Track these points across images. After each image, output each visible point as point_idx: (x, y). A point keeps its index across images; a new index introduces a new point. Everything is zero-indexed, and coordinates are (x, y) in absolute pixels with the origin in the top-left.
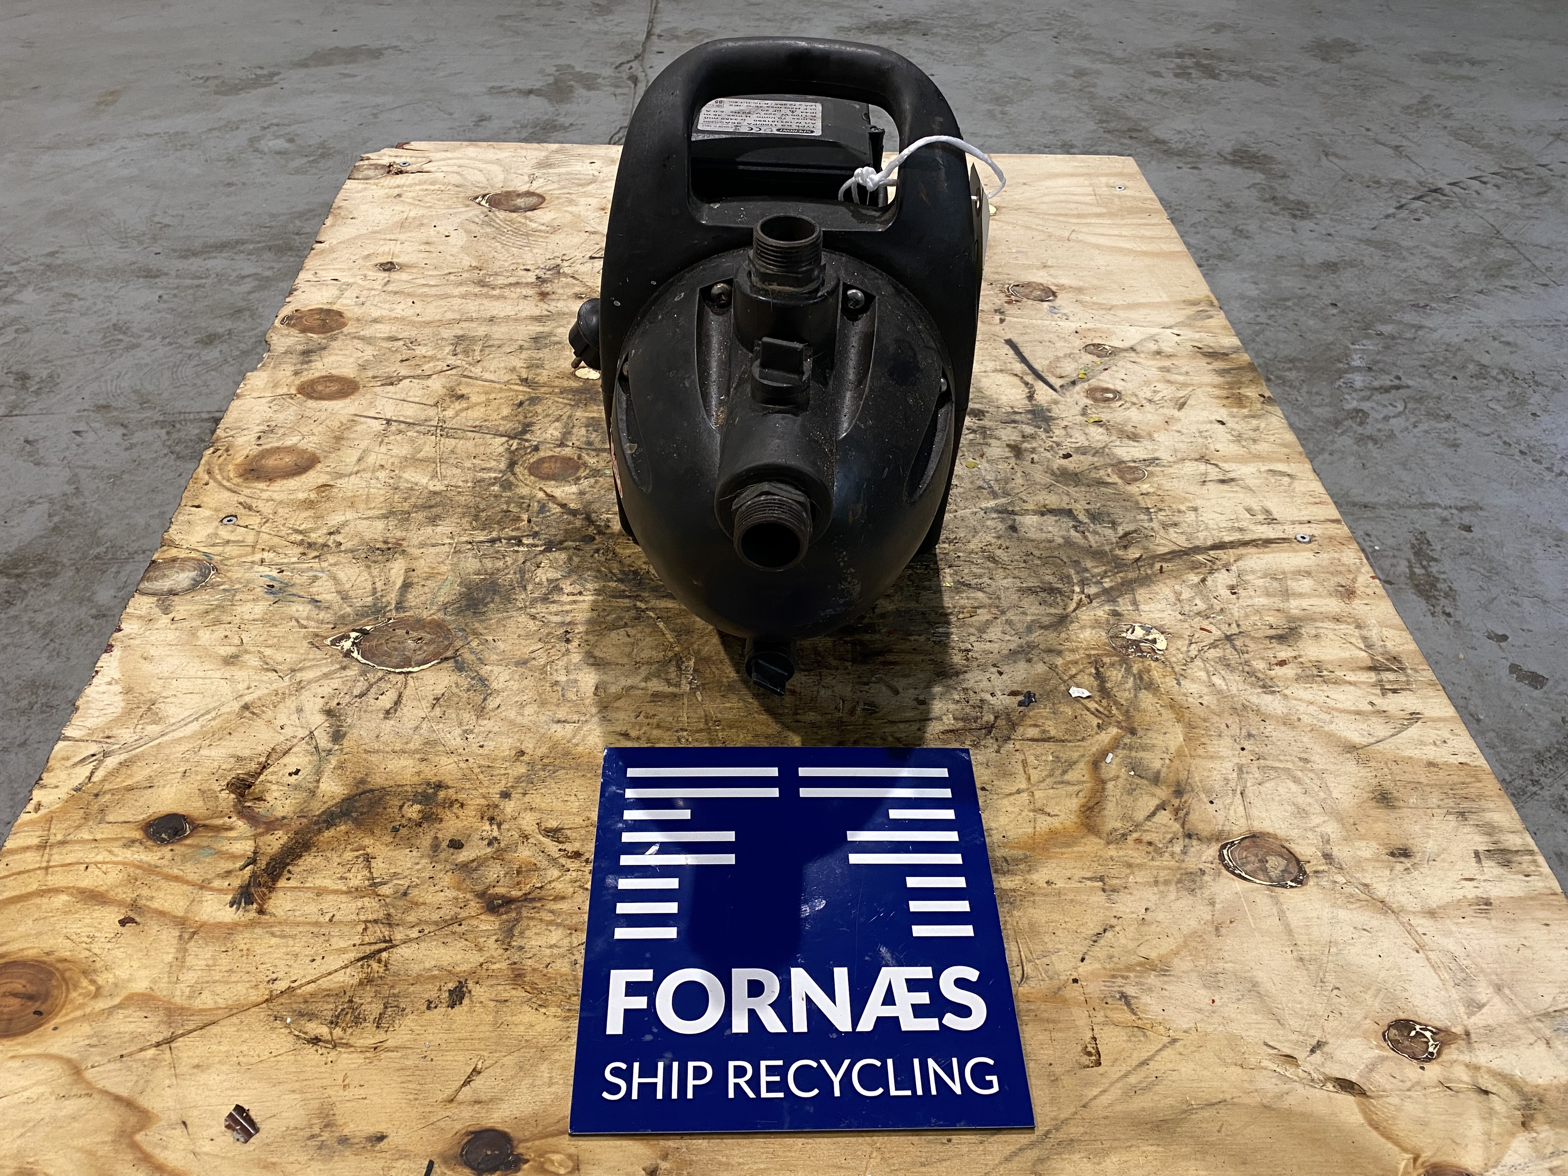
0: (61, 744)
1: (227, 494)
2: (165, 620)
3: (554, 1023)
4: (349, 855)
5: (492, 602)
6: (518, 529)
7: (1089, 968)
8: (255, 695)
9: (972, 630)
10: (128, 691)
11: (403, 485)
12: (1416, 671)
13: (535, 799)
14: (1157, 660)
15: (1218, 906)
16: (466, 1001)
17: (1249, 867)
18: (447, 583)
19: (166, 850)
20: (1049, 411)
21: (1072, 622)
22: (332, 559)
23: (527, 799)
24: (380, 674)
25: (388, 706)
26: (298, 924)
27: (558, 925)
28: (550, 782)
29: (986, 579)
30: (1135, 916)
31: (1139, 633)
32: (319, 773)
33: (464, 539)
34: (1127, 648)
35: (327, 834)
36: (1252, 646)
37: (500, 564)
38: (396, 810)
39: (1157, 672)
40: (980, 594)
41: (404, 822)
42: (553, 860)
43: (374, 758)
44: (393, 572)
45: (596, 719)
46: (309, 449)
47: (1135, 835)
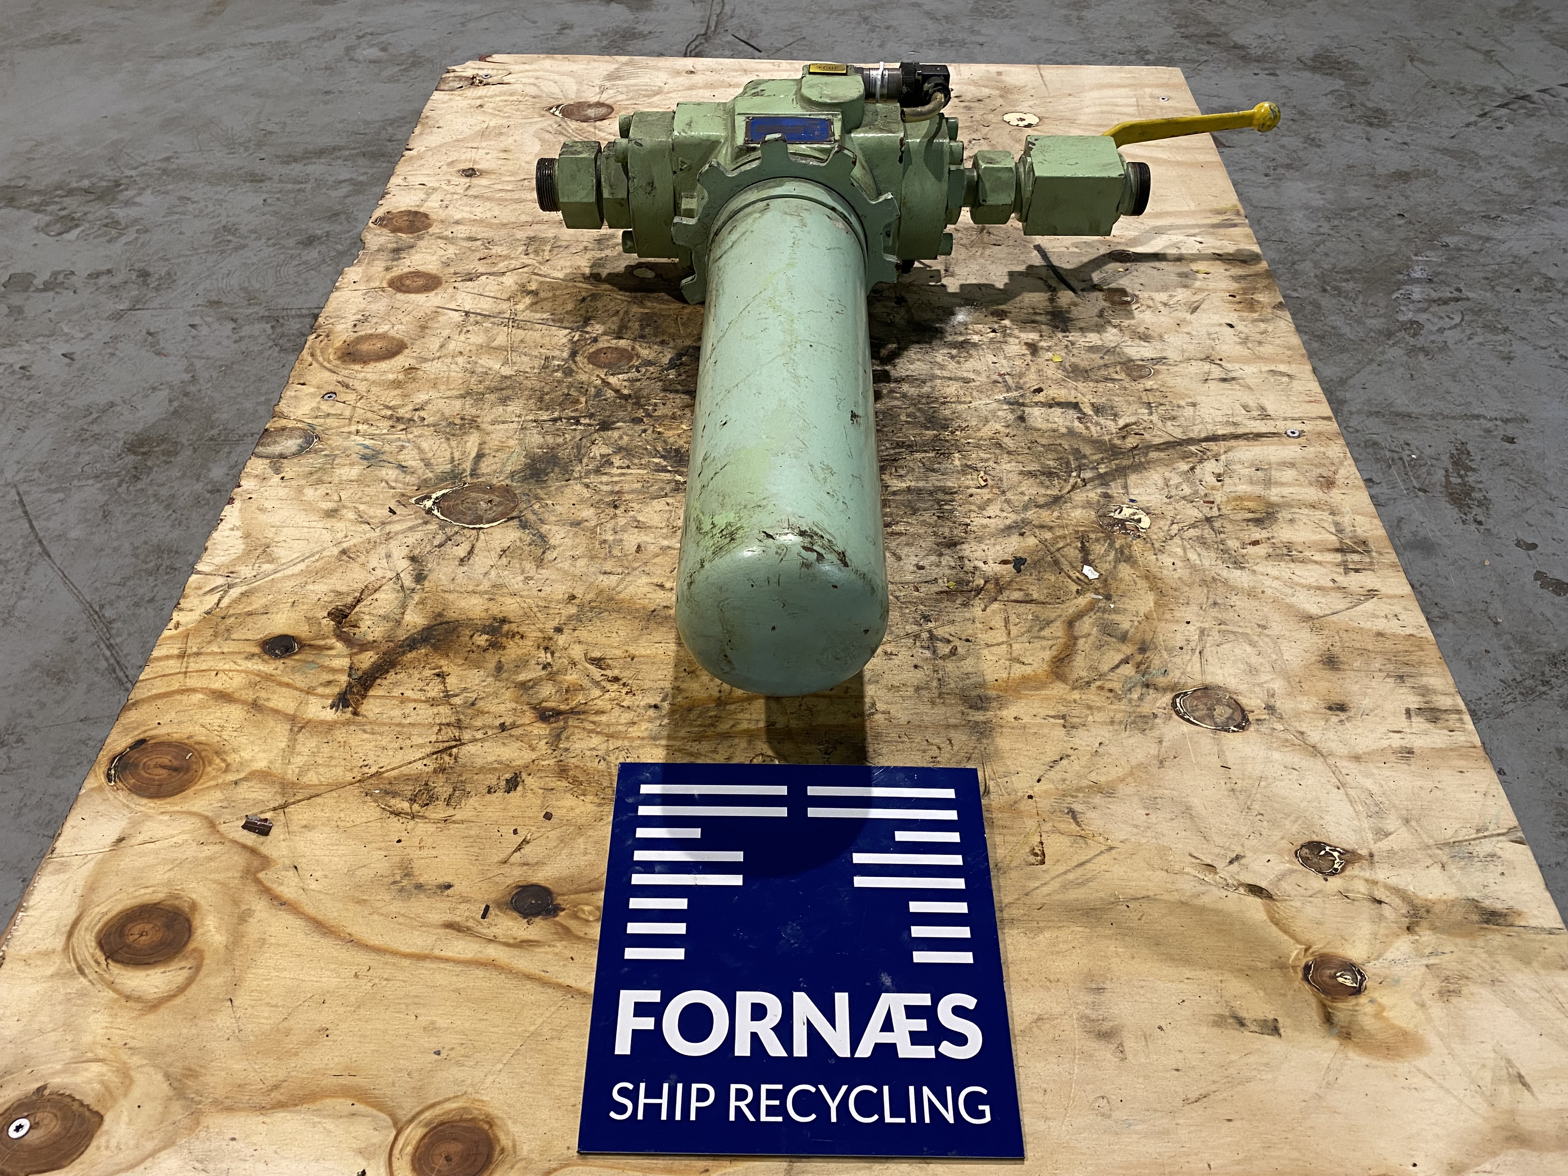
0: (194, 577)
1: (327, 374)
2: (276, 479)
3: (591, 808)
4: (428, 673)
5: (552, 472)
6: (577, 410)
7: (1044, 787)
8: (351, 543)
9: (973, 507)
10: (247, 536)
11: (479, 369)
12: (1380, 554)
13: (583, 634)
14: (1139, 537)
15: (1164, 744)
16: (519, 788)
17: (1197, 714)
18: (515, 455)
19: (279, 663)
20: (1069, 312)
21: (1066, 502)
22: (417, 431)
23: (576, 633)
24: (456, 529)
25: (462, 555)
26: (384, 724)
27: (598, 733)
28: (596, 621)
29: (991, 463)
30: (1088, 748)
31: (1127, 512)
32: (404, 607)
33: (530, 418)
34: (1113, 525)
35: (410, 656)
36: (1229, 527)
37: (560, 440)
38: (467, 638)
39: (1137, 547)
41: (474, 648)
42: (597, 684)
43: (450, 597)
44: (469, 444)
45: (637, 572)
46: (398, 336)
47: (1098, 683)
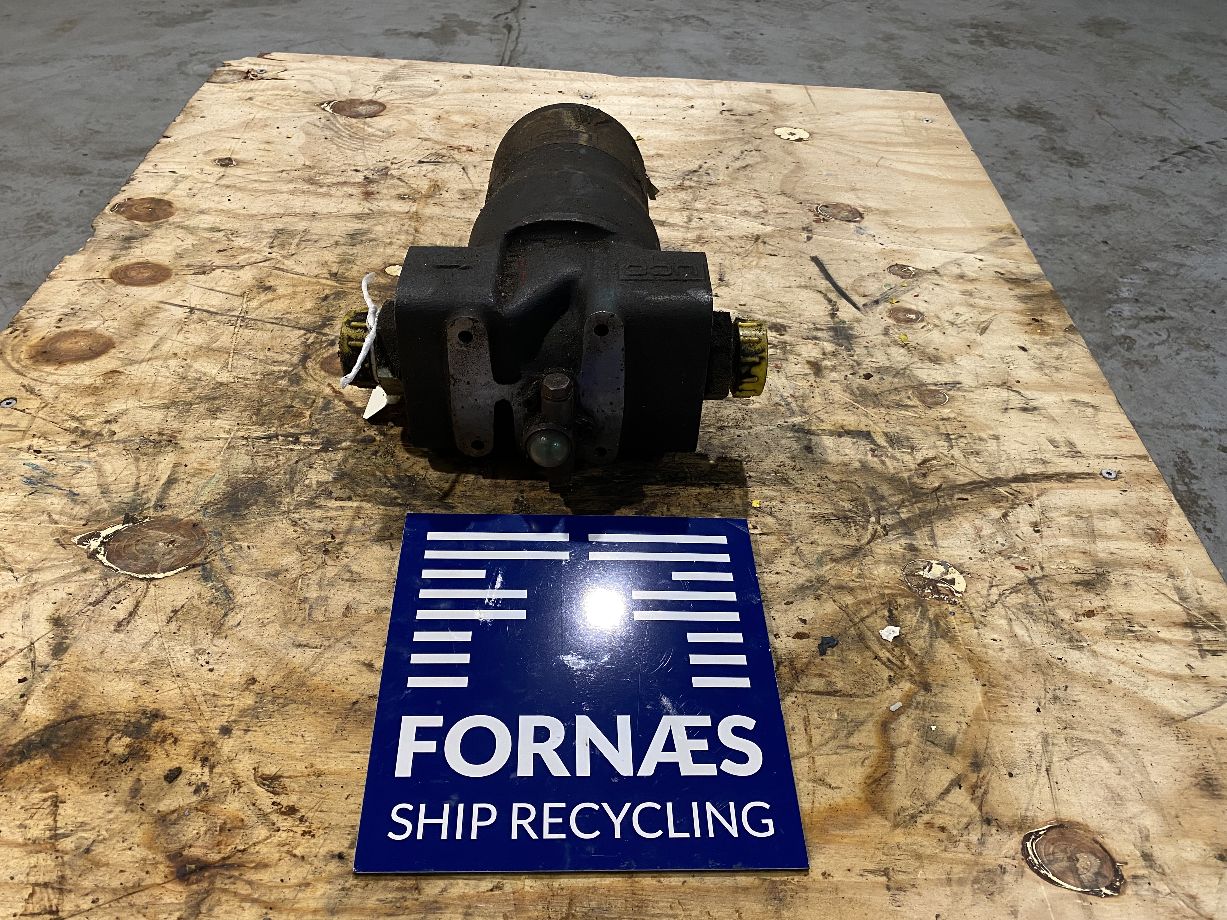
1: (12, 376)
4: (36, 797)
5: (255, 504)
6: (298, 426)
11: (192, 374)
13: (258, 738)
14: (955, 603)
17: (1056, 867)
18: (214, 481)
20: (851, 329)
21: (866, 556)
22: (101, 449)
23: (249, 737)
24: (121, 579)
25: (122, 617)
27: (250, 901)
28: (278, 719)
29: (777, 504)
31: (937, 571)
32: (28, 692)
33: (241, 434)
34: (923, 588)
35: (17, 769)
36: (1057, 593)
37: (271, 463)
38: (102, 743)
39: (954, 618)
40: (770, 520)
41: (108, 758)
42: (263, 816)
43: (92, 678)
44: (161, 466)
45: (341, 644)
46: (107, 334)
47: (926, 817)
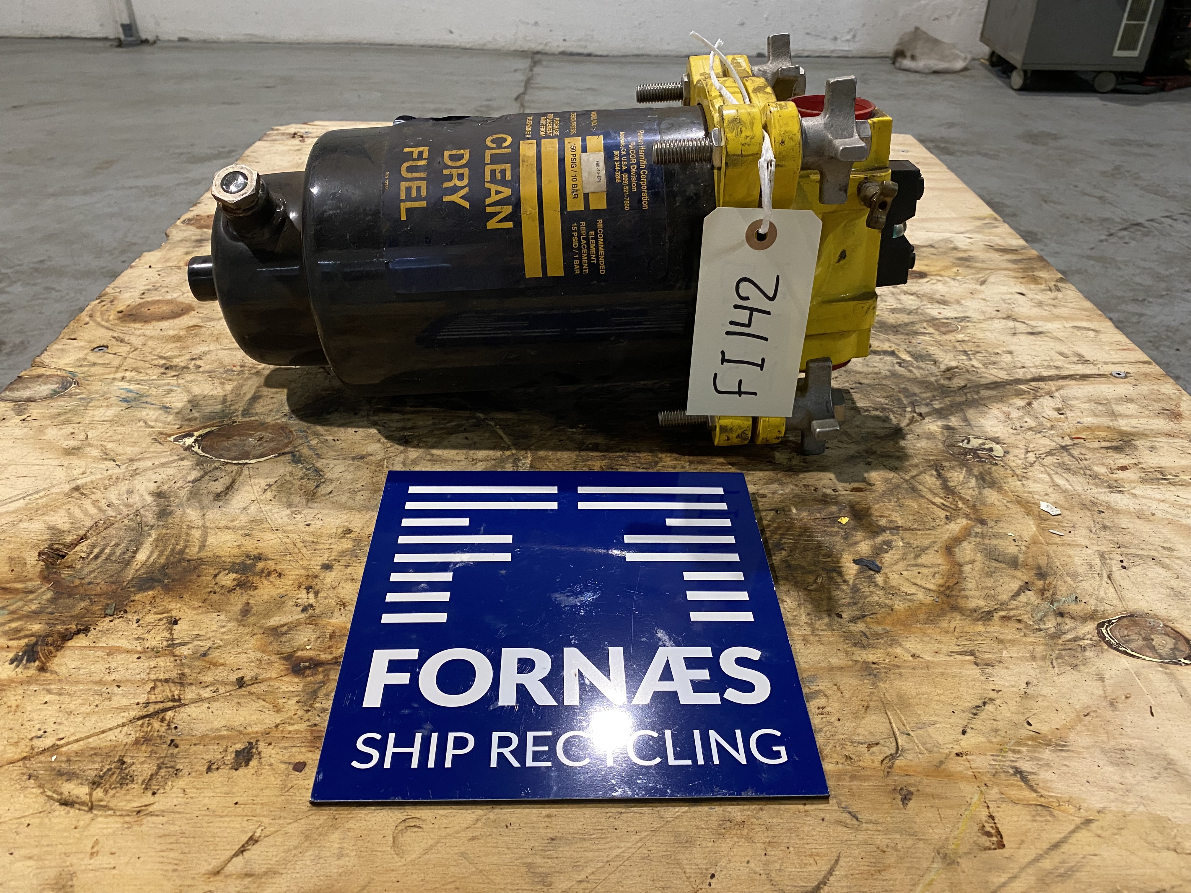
1: (104, 330)
2: (17, 419)
7: (973, 741)
8: (88, 479)
14: (996, 464)
15: (1107, 682)
16: (253, 763)
17: (1133, 645)
21: (907, 434)
22: (189, 377)
23: (348, 571)
24: (217, 465)
25: (219, 490)
26: (80, 682)
30: (1014, 689)
31: (975, 443)
32: (137, 544)
34: (965, 455)
36: (1089, 455)
38: (210, 578)
39: (998, 473)
41: (217, 589)
44: (245, 388)
46: (187, 302)
47: (1001, 613)
